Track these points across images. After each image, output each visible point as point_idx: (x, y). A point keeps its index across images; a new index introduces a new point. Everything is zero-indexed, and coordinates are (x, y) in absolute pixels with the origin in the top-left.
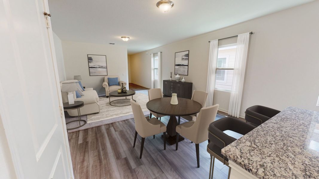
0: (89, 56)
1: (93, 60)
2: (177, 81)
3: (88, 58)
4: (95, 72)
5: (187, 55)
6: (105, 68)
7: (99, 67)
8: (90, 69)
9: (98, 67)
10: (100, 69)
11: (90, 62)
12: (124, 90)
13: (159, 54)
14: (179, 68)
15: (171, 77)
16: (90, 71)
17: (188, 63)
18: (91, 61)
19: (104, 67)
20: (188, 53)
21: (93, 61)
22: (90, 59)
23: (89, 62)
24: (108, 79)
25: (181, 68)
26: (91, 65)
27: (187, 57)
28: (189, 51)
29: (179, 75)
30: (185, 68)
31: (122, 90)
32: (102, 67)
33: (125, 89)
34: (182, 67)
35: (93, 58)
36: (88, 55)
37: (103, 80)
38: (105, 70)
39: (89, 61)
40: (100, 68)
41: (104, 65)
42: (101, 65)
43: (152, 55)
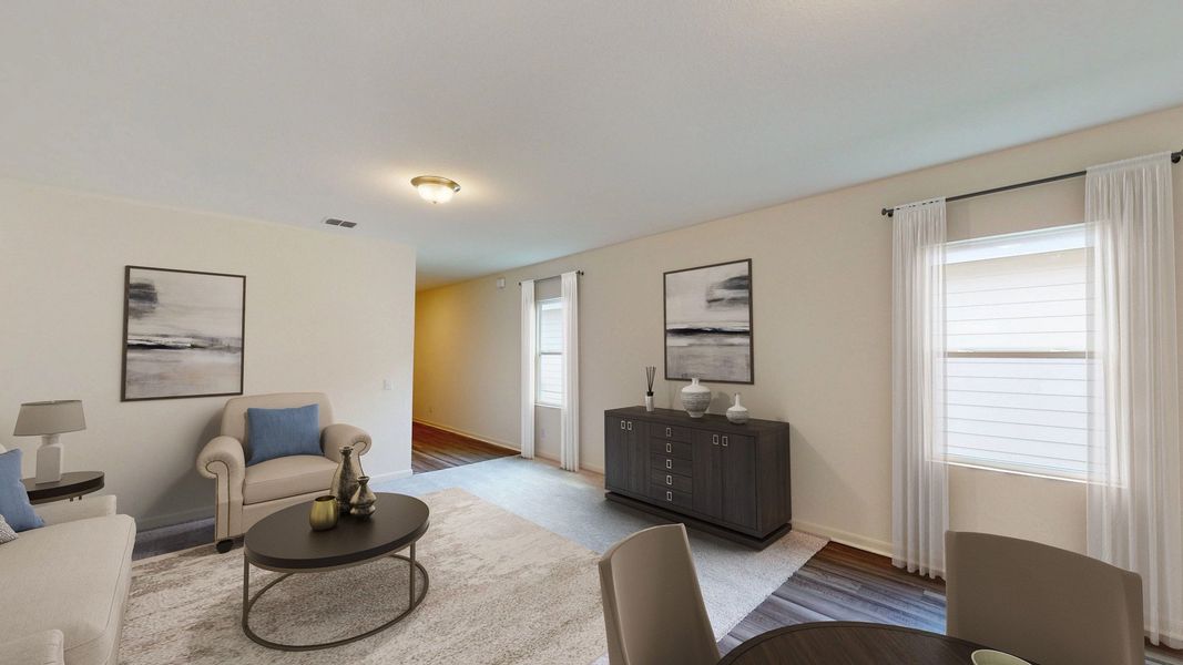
0: (136, 276)
1: (160, 298)
2: (692, 415)
3: (128, 286)
4: (161, 377)
5: (745, 283)
6: (228, 349)
7: (193, 347)
8: (131, 355)
9: (188, 342)
10: (199, 358)
11: (139, 314)
12: (355, 499)
13: (569, 280)
14: (691, 345)
15: (650, 394)
16: (129, 367)
17: (748, 319)
18: (147, 304)
19: (225, 343)
20: (746, 273)
21: (158, 309)
22: (138, 296)
23: (127, 312)
24: (251, 416)
25: (709, 348)
26: (141, 330)
27: (743, 294)
28: (750, 261)
29: (701, 381)
30: (732, 345)
31: (345, 496)
32: (213, 345)
33: (364, 491)
34: (709, 340)
35: (159, 288)
36: (128, 269)
37: (212, 429)
38: (230, 359)
39: (132, 304)
40: (197, 352)
41: (228, 331)
42: (208, 328)
43: (528, 288)
